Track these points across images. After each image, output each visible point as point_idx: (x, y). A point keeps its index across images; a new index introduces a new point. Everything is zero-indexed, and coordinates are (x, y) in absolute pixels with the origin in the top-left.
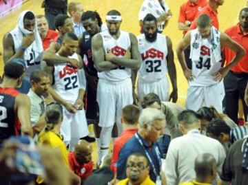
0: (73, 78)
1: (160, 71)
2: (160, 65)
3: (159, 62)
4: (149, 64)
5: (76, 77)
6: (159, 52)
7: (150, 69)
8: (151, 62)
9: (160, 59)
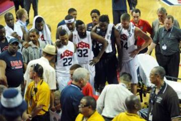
0: (69, 59)
1: (87, 56)
2: (87, 52)
3: (87, 50)
4: (80, 52)
5: (71, 58)
6: (86, 44)
7: (80, 55)
8: (81, 50)
9: (87, 48)
